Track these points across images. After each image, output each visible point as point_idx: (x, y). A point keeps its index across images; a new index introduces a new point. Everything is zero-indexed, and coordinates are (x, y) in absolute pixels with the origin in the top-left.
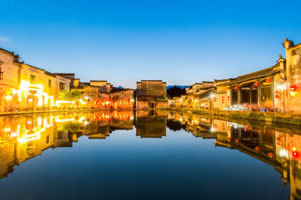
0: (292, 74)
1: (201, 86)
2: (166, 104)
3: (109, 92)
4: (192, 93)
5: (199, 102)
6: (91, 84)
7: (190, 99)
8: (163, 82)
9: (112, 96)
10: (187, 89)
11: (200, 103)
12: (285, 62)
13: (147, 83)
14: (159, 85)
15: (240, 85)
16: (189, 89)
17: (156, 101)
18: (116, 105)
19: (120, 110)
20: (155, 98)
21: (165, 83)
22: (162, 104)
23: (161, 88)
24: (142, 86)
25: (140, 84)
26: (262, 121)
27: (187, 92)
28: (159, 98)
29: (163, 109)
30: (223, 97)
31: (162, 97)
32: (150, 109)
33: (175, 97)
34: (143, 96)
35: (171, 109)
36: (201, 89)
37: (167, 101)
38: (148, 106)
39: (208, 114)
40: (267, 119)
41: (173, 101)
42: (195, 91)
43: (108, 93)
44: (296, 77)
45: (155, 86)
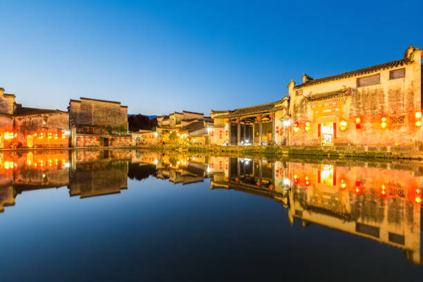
0: (296, 112)
1: (182, 117)
2: (129, 140)
3: (11, 112)
4: (169, 125)
5: (188, 137)
7: (174, 133)
8: (122, 105)
9: (20, 123)
10: (159, 120)
11: (190, 139)
12: (289, 101)
13: (93, 104)
14: (115, 109)
15: (241, 118)
16: (164, 120)
17: (111, 134)
18: (30, 141)
19: (41, 150)
20: (109, 129)
21: (126, 107)
22: (123, 139)
23: (120, 114)
24: (82, 107)
25: (78, 104)
26: (280, 154)
27: (159, 124)
28: (118, 131)
29: (125, 148)
30: (221, 132)
31: (122, 129)
32: (102, 148)
33: (142, 129)
34: (87, 125)
35: (139, 148)
37: (130, 136)
38: (98, 143)
39: (211, 151)
40: (284, 152)
41: (140, 136)
42: (174, 122)
43: (8, 116)
44: (298, 115)
45: (108, 110)
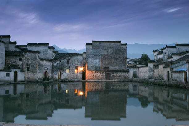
1: (174, 51)
6: (29, 48)
9: (55, 64)
16: (158, 54)
25: (91, 47)
32: (105, 81)
36: (173, 54)
41: (136, 70)
42: (166, 57)
43: (50, 61)
